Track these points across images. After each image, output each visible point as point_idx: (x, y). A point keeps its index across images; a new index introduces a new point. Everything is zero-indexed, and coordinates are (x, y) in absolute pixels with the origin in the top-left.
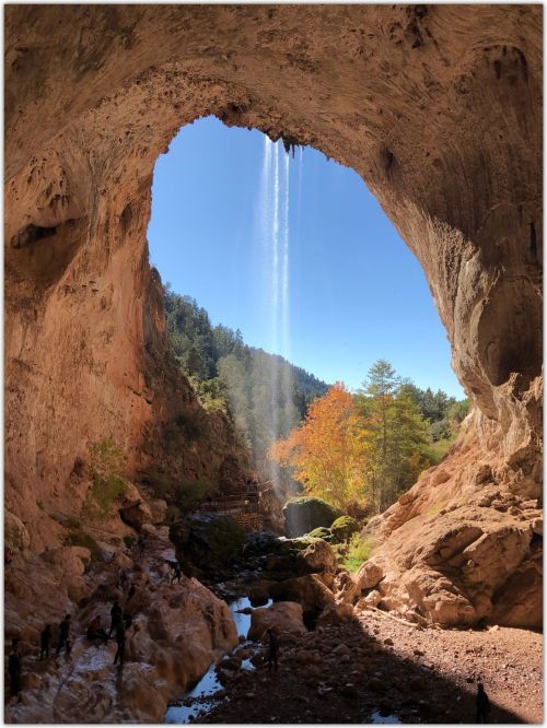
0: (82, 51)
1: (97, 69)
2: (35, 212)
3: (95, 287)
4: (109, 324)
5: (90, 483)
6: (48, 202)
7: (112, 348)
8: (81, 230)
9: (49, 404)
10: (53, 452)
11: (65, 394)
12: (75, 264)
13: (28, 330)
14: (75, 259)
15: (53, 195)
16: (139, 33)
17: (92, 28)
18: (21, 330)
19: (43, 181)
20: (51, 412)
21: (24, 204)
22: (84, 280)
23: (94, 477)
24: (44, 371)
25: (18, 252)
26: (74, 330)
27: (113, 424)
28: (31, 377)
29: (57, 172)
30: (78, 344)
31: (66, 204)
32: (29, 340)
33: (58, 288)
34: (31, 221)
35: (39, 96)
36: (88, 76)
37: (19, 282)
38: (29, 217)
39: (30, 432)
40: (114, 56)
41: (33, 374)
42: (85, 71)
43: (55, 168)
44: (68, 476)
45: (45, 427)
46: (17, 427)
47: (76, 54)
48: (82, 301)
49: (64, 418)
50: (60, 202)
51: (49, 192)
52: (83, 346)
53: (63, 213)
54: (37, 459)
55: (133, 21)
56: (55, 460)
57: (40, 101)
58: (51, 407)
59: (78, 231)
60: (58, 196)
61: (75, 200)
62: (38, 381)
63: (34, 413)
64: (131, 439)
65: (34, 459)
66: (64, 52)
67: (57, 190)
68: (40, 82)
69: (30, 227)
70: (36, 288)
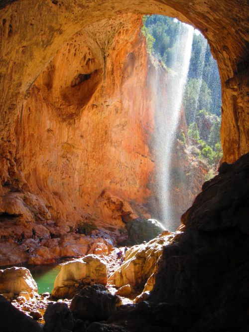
0: (43, 41)
1: (51, 44)
2: (80, 69)
3: (107, 104)
4: (123, 120)
5: (106, 202)
6: (86, 62)
7: (126, 133)
8: (100, 75)
9: (85, 163)
10: (88, 185)
11: (95, 158)
12: (96, 94)
13: (70, 130)
14: (96, 91)
15: (87, 59)
16: (62, 28)
17: (44, 34)
18: (67, 129)
19: (81, 54)
20: (87, 167)
21: (74, 66)
22: (101, 101)
23: (109, 199)
24: (81, 147)
25: (73, 89)
26: (101, 125)
27: (128, 172)
28: (75, 150)
29: (86, 49)
30: (103, 132)
31: (93, 62)
32: (71, 133)
33: (87, 106)
34: (79, 73)
35: (32, 59)
36: (48, 47)
37: (69, 106)
38: (78, 71)
39: (75, 176)
40: (56, 39)
41: (76, 149)
42: (46, 47)
43: (85, 47)
44: (97, 197)
45: (84, 174)
46: (67, 173)
47: (41, 43)
48: (103, 111)
49: (94, 170)
50: (90, 62)
51: (85, 57)
52: (106, 133)
53: (92, 68)
54: (79, 188)
55: (59, 26)
56: (89, 189)
57: (33, 60)
58: (86, 164)
59: (98, 76)
60: (89, 59)
61: (96, 60)
62: (79, 152)
63: (77, 167)
64: (141, 181)
65: (78, 188)
66: (37, 44)
67: (88, 57)
68: (31, 55)
69: (80, 75)
70: (77, 108)
